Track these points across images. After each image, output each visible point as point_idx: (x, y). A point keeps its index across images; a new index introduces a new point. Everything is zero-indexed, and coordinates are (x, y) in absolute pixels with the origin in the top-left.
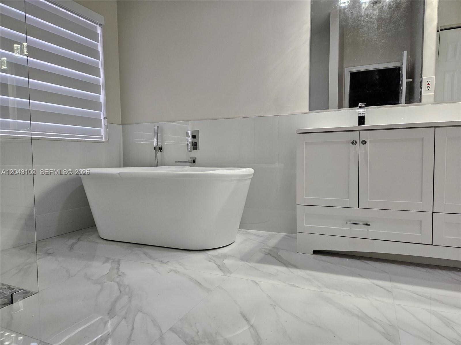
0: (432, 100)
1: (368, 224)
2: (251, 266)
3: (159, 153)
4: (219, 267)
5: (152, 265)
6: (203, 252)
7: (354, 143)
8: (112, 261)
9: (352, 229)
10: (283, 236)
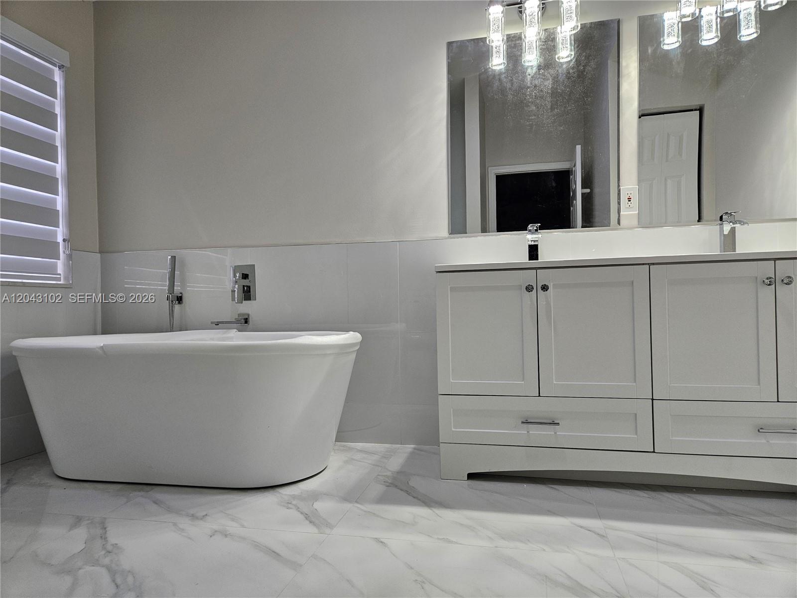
0: (635, 222)
1: (556, 422)
2: (365, 511)
3: (177, 307)
4: (307, 517)
5: (175, 524)
6: (271, 492)
7: (529, 289)
8: (90, 521)
9: (531, 432)
10: (410, 450)
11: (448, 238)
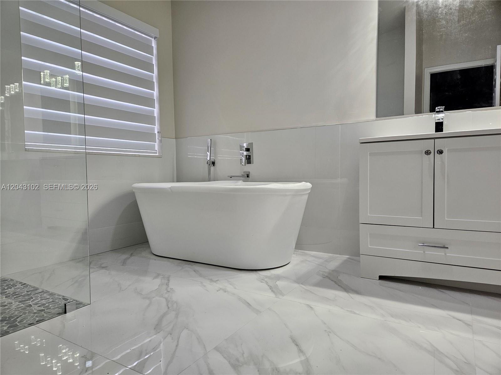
1: (446, 246)
2: (306, 290)
3: (212, 168)
4: (271, 288)
5: (201, 283)
6: (255, 272)
7: (428, 153)
8: (163, 276)
9: (426, 252)
10: (345, 258)
11: (376, 120)
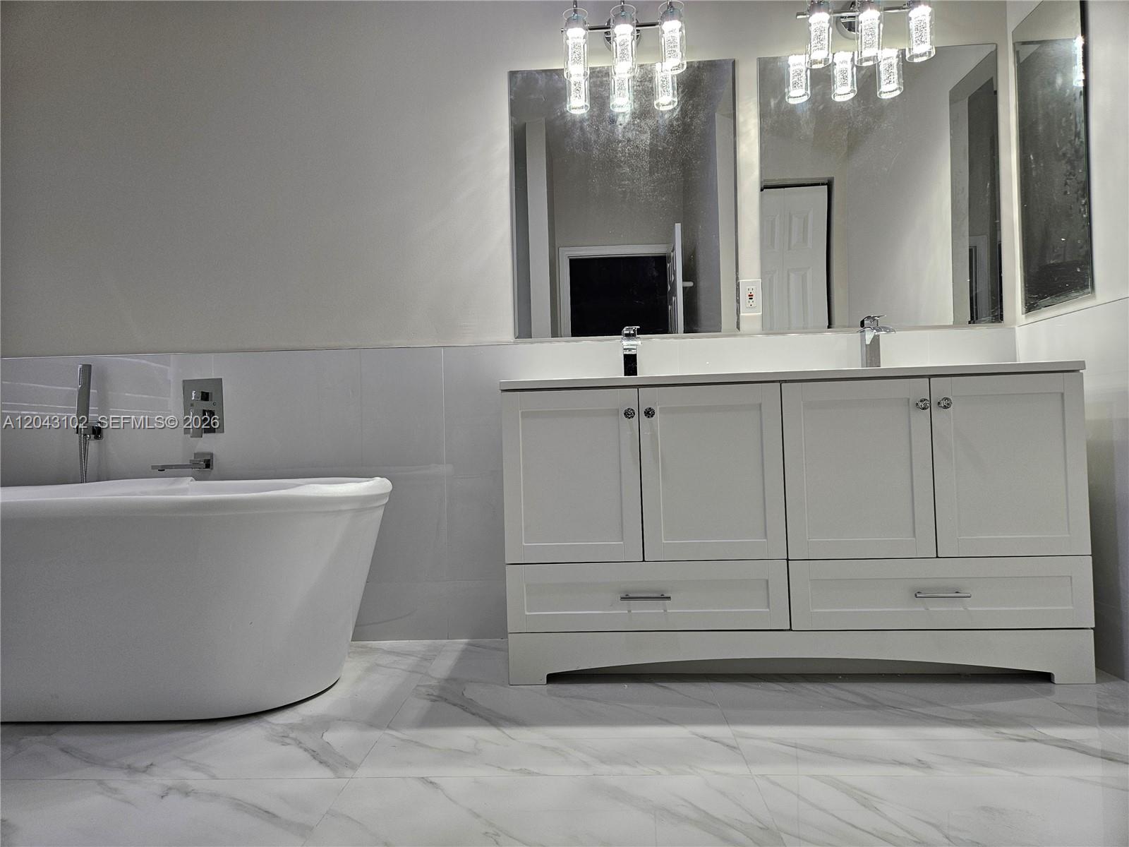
0: (758, 326)
1: (666, 595)
2: (403, 740)
3: (93, 445)
4: (314, 755)
5: (101, 782)
6: (254, 721)
7: (629, 414)
9: (632, 612)
10: (462, 646)
11: (515, 343)
